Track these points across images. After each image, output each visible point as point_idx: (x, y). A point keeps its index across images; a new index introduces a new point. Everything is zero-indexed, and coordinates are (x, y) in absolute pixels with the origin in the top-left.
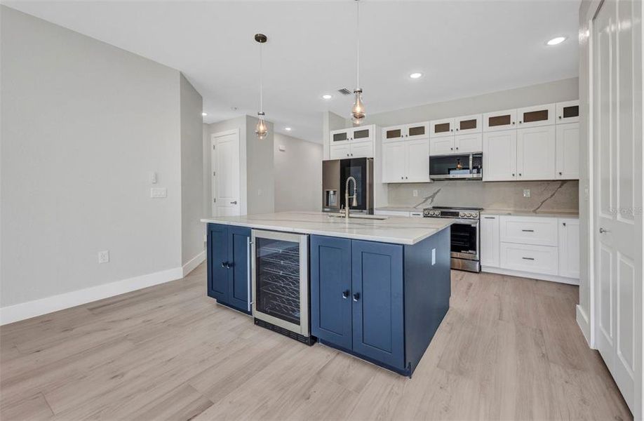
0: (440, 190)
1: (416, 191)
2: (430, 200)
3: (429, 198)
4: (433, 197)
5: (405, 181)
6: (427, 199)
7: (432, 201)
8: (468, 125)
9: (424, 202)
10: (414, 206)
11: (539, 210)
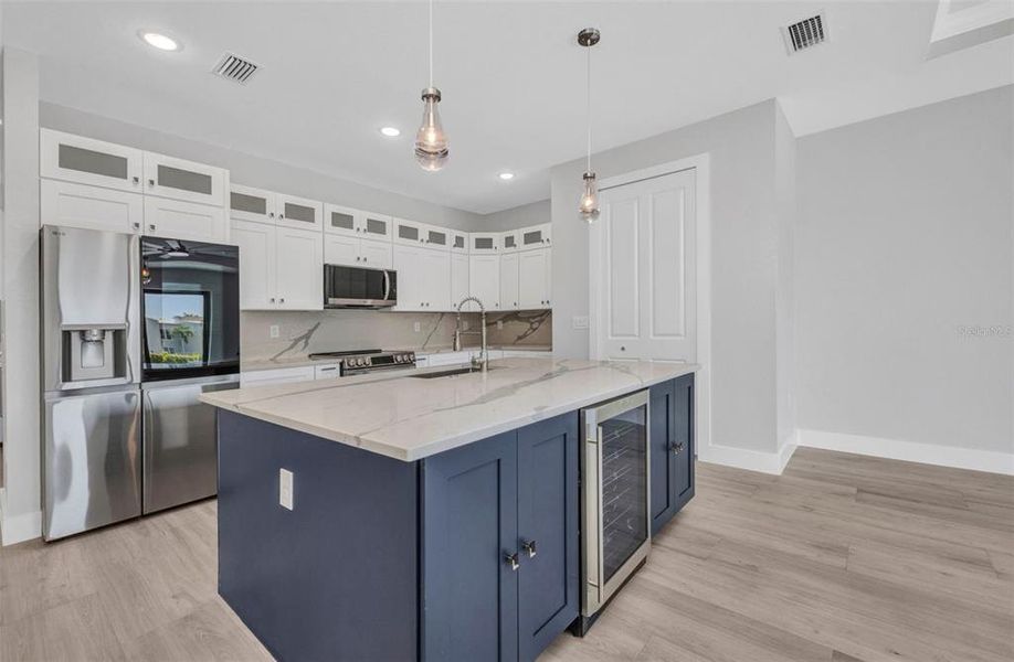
0: (318, 324)
1: (277, 327)
2: (302, 343)
3: (301, 338)
4: (307, 337)
5: (277, 306)
6: (297, 341)
7: (306, 343)
8: (376, 227)
9: (292, 347)
10: (271, 357)
11: (427, 346)
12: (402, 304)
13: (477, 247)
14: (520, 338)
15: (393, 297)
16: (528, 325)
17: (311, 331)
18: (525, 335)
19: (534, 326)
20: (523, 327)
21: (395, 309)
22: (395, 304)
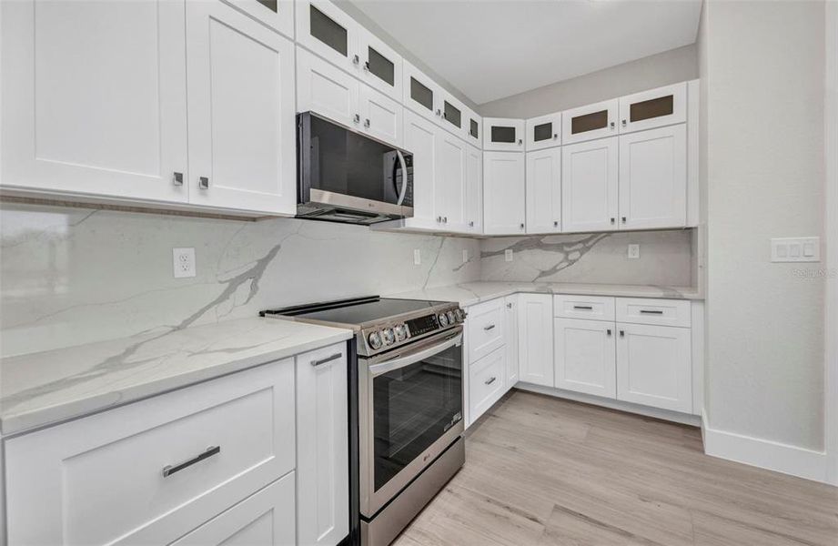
0: (278, 247)
1: (191, 251)
2: (244, 288)
3: (241, 279)
4: (255, 274)
6: (234, 284)
7: (254, 288)
9: (224, 297)
12: (422, 218)
13: (494, 140)
14: (543, 274)
15: (409, 202)
16: (561, 256)
17: (263, 263)
18: (554, 270)
19: (571, 257)
20: (550, 259)
21: (410, 223)
22: (412, 215)
